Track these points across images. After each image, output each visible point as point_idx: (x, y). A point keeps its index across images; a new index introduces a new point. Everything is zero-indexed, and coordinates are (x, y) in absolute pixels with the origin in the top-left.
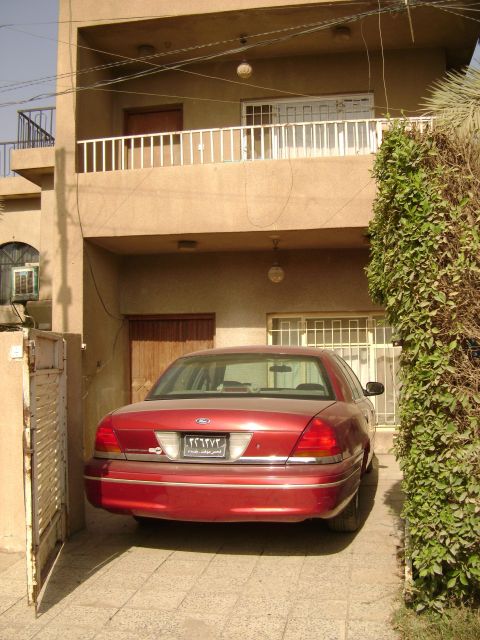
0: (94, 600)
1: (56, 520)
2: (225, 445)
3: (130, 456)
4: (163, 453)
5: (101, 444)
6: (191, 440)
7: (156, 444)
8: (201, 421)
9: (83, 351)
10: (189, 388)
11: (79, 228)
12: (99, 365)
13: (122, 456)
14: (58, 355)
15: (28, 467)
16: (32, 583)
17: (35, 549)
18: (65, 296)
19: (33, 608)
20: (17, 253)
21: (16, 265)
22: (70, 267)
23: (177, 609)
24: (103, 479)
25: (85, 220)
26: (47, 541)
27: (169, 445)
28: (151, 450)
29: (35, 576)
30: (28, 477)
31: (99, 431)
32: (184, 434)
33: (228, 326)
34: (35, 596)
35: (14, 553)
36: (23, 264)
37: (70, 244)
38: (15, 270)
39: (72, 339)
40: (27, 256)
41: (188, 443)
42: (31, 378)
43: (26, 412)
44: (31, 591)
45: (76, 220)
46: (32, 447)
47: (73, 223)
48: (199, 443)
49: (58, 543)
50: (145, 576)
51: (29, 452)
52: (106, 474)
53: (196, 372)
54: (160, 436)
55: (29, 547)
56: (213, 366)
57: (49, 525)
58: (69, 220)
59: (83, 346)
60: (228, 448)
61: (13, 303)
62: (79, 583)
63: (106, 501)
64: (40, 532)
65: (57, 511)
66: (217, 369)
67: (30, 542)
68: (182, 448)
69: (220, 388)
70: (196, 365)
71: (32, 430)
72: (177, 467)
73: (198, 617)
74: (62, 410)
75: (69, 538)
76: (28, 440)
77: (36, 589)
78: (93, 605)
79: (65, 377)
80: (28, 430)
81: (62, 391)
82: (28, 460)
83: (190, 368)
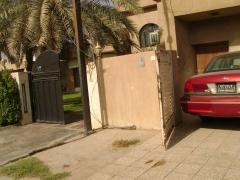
0: (186, 145)
1: (172, 118)
2: (234, 88)
3: (198, 93)
4: (210, 92)
5: (186, 90)
6: (221, 86)
7: (207, 88)
8: (225, 78)
9: (178, 59)
10: (220, 68)
11: (172, 13)
12: (184, 64)
13: (195, 93)
14: (169, 58)
15: (160, 97)
16: (164, 138)
17: (164, 127)
18: (170, 40)
19: (164, 147)
20: (150, 28)
21: (151, 32)
22: (170, 28)
23: (218, 149)
24: (188, 102)
25: (174, 10)
26: (169, 125)
27: (213, 89)
28: (206, 91)
29: (165, 136)
30: (160, 100)
31: (185, 85)
32: (218, 84)
33: (234, 45)
34: (165, 143)
35: (157, 130)
36: (153, 31)
37: (170, 20)
38: (150, 34)
39: (173, 52)
40: (154, 28)
41: (220, 87)
42: (159, 65)
43: (158, 77)
44: (164, 141)
45: (171, 10)
46: (161, 89)
47: (170, 12)
48: (224, 87)
49: (173, 127)
50: (205, 138)
51: (160, 91)
52: (189, 100)
53: (222, 62)
54: (209, 85)
55: (162, 126)
56: (229, 59)
57: (169, 119)
58: (168, 11)
59: (178, 57)
60: (236, 89)
61: (151, 46)
62: (181, 140)
63: (189, 110)
64: (166, 121)
65: (172, 115)
66: (230, 60)
67: (162, 124)
68: (217, 89)
69: (232, 67)
70: (222, 59)
71: (161, 84)
72: (216, 97)
73: (225, 152)
74: (171, 78)
75: (176, 125)
76: (160, 87)
77: (165, 141)
78: (186, 147)
79: (172, 66)
80: (159, 83)
81: (171, 71)
82: (160, 94)
83: (220, 60)
